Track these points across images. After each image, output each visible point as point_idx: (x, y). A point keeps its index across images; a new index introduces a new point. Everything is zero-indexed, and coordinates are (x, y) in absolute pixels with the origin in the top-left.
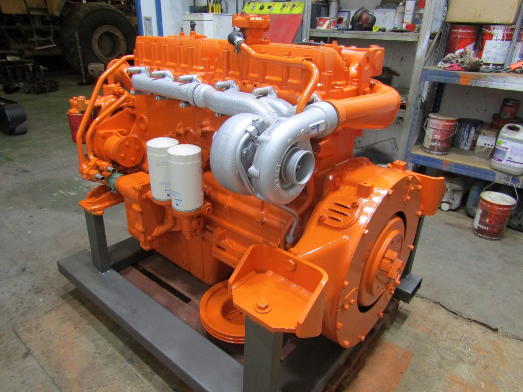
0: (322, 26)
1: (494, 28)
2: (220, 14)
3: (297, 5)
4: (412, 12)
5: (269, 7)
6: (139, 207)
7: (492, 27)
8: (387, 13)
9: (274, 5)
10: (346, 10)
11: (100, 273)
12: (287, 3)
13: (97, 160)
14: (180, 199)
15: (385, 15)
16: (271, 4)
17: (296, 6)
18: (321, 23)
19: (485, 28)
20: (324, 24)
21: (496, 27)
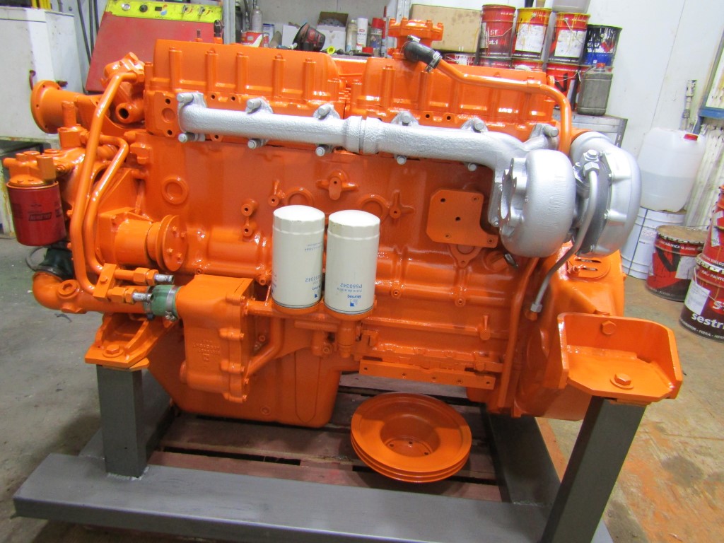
0: (252, 42)
1: (459, 57)
2: (58, 12)
3: (207, 9)
4: (366, 32)
5: (158, 9)
6: (239, 331)
7: (456, 55)
8: (334, 32)
9: (166, 6)
10: (270, 23)
11: (134, 479)
12: (189, 6)
13: (116, 268)
14: (357, 294)
15: (332, 34)
16: (160, 4)
17: (206, 11)
18: (250, 38)
19: (449, 56)
20: (255, 40)
21: (461, 55)
